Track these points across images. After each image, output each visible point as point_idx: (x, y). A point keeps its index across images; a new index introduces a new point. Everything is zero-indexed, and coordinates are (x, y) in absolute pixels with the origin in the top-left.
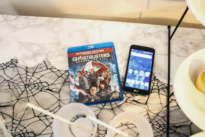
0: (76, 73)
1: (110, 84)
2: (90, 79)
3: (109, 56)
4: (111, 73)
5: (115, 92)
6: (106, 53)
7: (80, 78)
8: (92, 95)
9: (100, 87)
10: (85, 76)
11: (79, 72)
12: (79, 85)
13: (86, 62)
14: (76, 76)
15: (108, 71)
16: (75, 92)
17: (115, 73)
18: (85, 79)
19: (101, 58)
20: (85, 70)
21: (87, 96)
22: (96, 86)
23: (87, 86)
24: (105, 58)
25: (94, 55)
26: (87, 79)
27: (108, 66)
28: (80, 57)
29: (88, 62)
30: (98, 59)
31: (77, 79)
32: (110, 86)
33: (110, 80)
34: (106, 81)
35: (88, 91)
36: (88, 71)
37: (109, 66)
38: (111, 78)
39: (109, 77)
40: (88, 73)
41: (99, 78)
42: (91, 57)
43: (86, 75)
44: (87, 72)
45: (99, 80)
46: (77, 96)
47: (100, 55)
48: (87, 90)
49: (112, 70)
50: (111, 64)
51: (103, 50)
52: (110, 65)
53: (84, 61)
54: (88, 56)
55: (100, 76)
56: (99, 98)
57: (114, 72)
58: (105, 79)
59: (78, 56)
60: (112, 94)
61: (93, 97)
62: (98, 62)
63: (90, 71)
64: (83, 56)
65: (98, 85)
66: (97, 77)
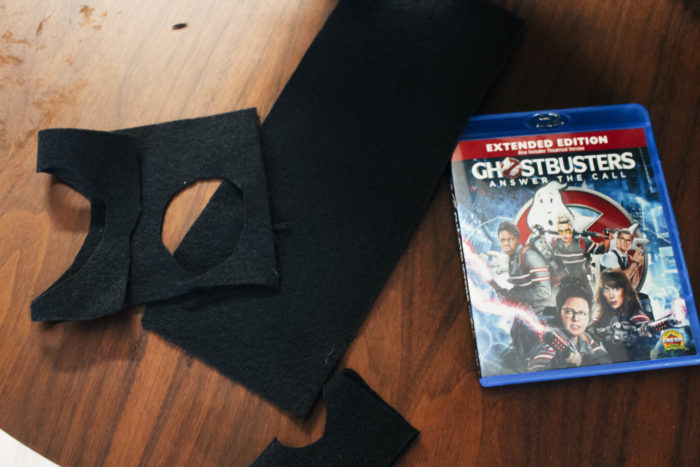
0: (494, 234)
1: (644, 290)
2: (558, 260)
3: (633, 164)
4: (643, 238)
5: (669, 324)
6: (620, 153)
7: (512, 255)
8: (570, 336)
9: (603, 300)
10: (533, 248)
11: (506, 227)
12: (510, 286)
13: (532, 187)
14: (494, 248)
15: (631, 229)
16: (496, 318)
17: (662, 243)
18: (533, 259)
19: (600, 174)
20: (531, 222)
21: (549, 338)
22: (588, 297)
23: (549, 295)
24: (616, 171)
25: (565, 156)
26: (547, 261)
27: (629, 209)
28: (507, 163)
29: (540, 185)
30: (587, 175)
31: (502, 259)
32: (645, 297)
33: (642, 272)
34: (628, 274)
35: (553, 316)
36: (547, 227)
37: (634, 209)
38: (650, 262)
39: (637, 257)
40: (549, 238)
41: (596, 258)
42: (556, 166)
43: (538, 245)
44: (542, 231)
45: (595, 271)
46: (503, 335)
47: (590, 158)
48: (548, 311)
49: (651, 226)
50: (641, 201)
51: (604, 140)
52: (637, 206)
53: (523, 182)
54: (539, 162)
55: (602, 250)
56: (601, 347)
57: (659, 236)
58: (624, 264)
59: (495, 158)
60: (655, 331)
61: (574, 342)
62: (585, 188)
63: (554, 228)
64: (516, 156)
65: (595, 289)
66: (587, 256)
